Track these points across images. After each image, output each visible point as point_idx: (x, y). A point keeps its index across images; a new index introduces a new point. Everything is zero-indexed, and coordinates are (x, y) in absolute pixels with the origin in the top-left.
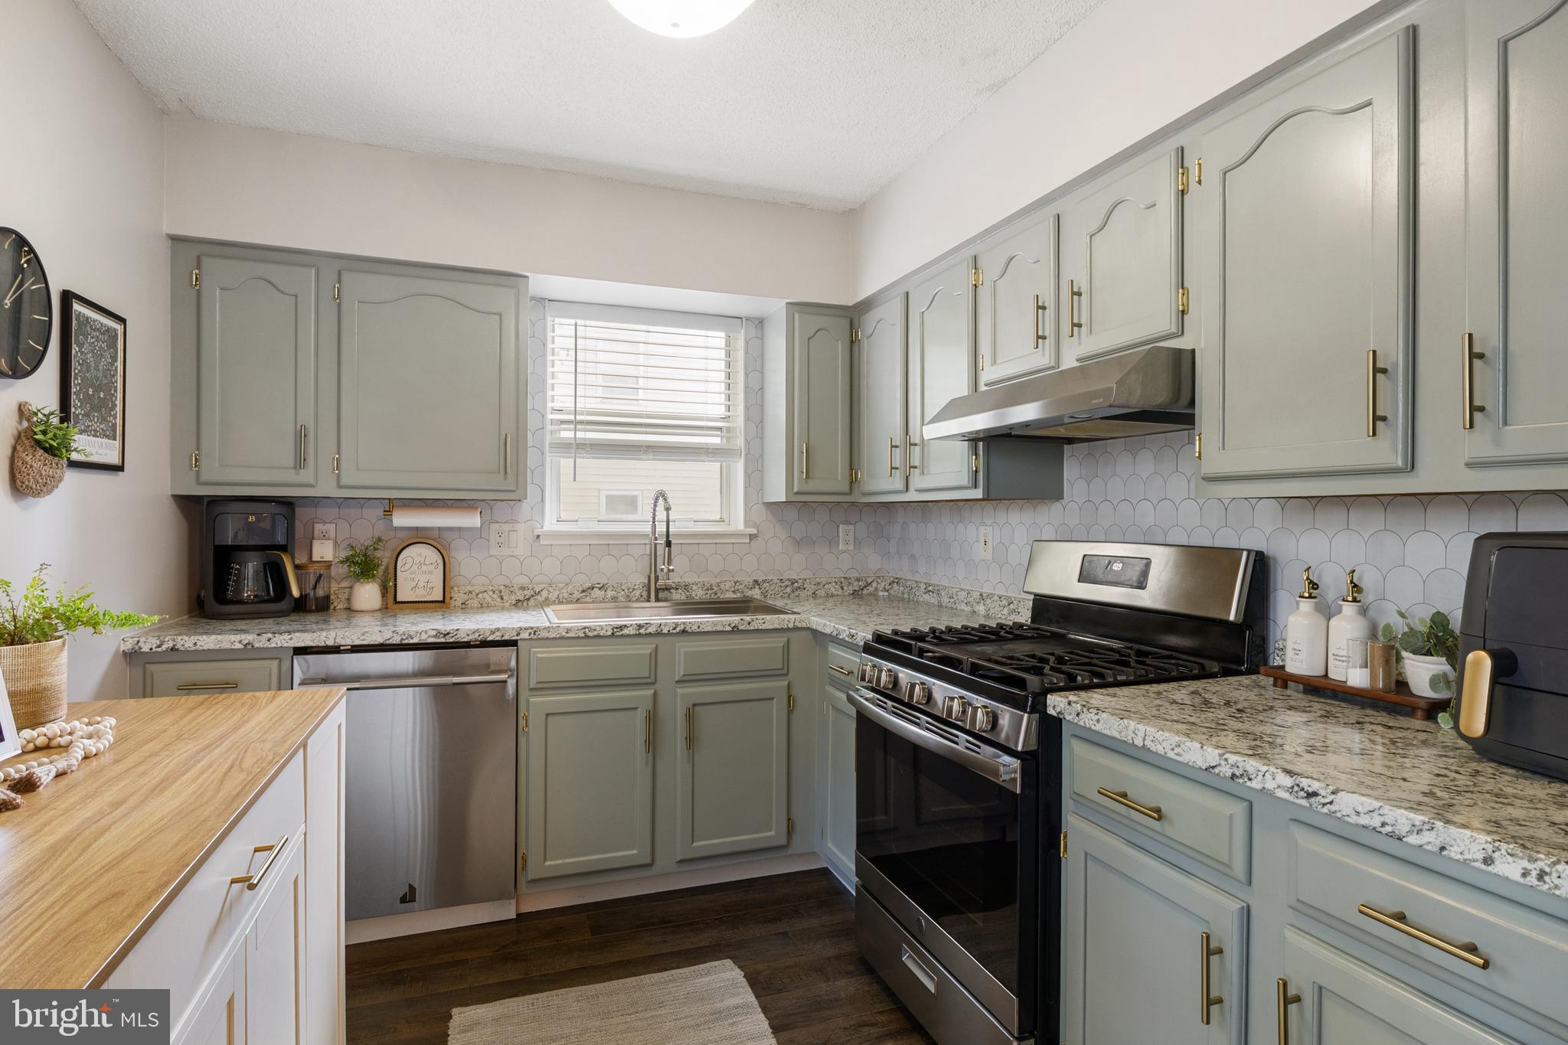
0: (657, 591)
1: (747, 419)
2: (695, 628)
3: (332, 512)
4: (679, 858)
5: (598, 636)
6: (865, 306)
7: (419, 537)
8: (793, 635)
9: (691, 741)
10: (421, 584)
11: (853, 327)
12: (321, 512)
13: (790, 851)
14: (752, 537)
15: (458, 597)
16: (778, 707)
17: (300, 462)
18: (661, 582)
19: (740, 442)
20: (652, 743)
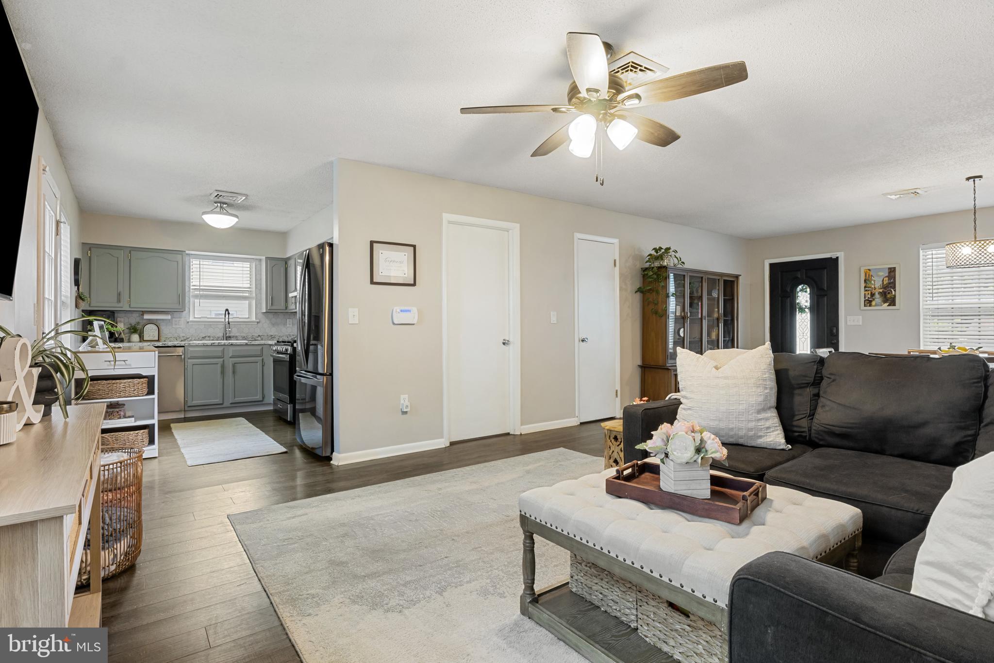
0: (226, 337)
1: (256, 288)
2: (235, 344)
3: (123, 315)
4: (230, 402)
5: (207, 345)
6: (289, 258)
7: (150, 322)
8: (264, 346)
9: (234, 372)
10: (151, 335)
11: (286, 263)
12: (119, 315)
13: (264, 403)
14: (258, 322)
15: (162, 339)
16: (259, 365)
17: (119, 301)
18: (227, 335)
19: (254, 295)
20: (223, 373)
